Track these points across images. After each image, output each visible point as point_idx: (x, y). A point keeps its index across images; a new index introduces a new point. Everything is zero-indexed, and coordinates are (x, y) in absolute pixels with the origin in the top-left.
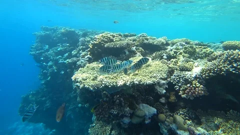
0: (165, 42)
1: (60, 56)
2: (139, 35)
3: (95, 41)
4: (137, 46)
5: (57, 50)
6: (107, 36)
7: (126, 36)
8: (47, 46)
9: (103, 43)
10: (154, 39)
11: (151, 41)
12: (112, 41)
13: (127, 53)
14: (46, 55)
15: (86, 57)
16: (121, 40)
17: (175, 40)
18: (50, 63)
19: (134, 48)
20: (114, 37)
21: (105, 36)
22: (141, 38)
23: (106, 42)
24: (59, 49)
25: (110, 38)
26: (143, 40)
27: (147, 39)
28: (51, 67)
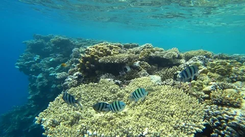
0: (177, 56)
1: (51, 68)
2: (143, 46)
3: (87, 53)
4: (141, 60)
5: (48, 61)
6: (103, 48)
7: (127, 47)
8: (39, 56)
9: (96, 57)
10: (162, 51)
11: (158, 53)
12: (109, 54)
13: (129, 69)
14: (36, 66)
15: (75, 74)
16: (120, 52)
17: (190, 53)
18: (40, 76)
19: (137, 63)
20: (111, 48)
21: (100, 48)
22: (145, 50)
23: (101, 56)
24: (51, 60)
25: (106, 50)
26: (149, 53)
27: (154, 52)
28: (40, 79)
